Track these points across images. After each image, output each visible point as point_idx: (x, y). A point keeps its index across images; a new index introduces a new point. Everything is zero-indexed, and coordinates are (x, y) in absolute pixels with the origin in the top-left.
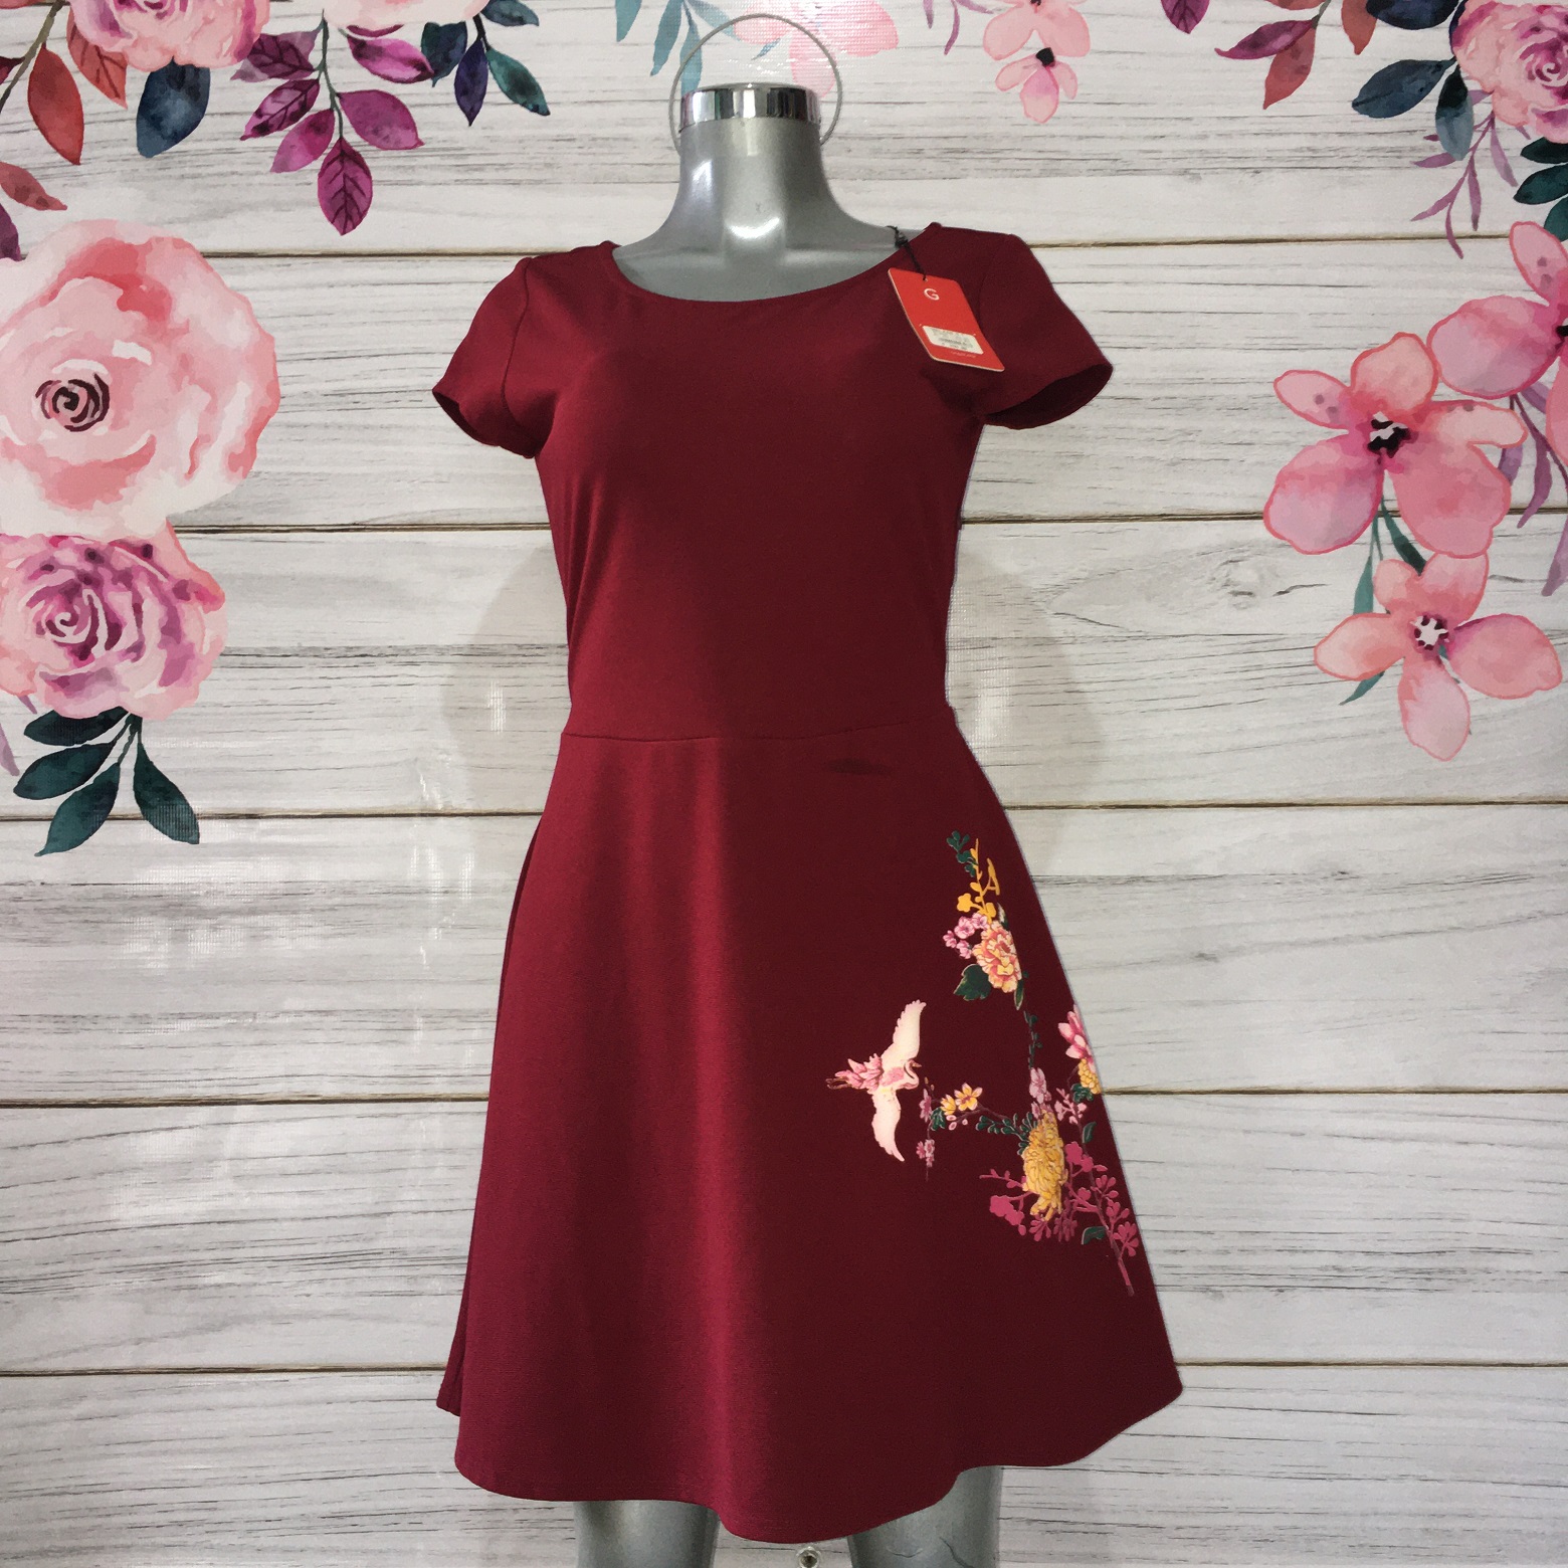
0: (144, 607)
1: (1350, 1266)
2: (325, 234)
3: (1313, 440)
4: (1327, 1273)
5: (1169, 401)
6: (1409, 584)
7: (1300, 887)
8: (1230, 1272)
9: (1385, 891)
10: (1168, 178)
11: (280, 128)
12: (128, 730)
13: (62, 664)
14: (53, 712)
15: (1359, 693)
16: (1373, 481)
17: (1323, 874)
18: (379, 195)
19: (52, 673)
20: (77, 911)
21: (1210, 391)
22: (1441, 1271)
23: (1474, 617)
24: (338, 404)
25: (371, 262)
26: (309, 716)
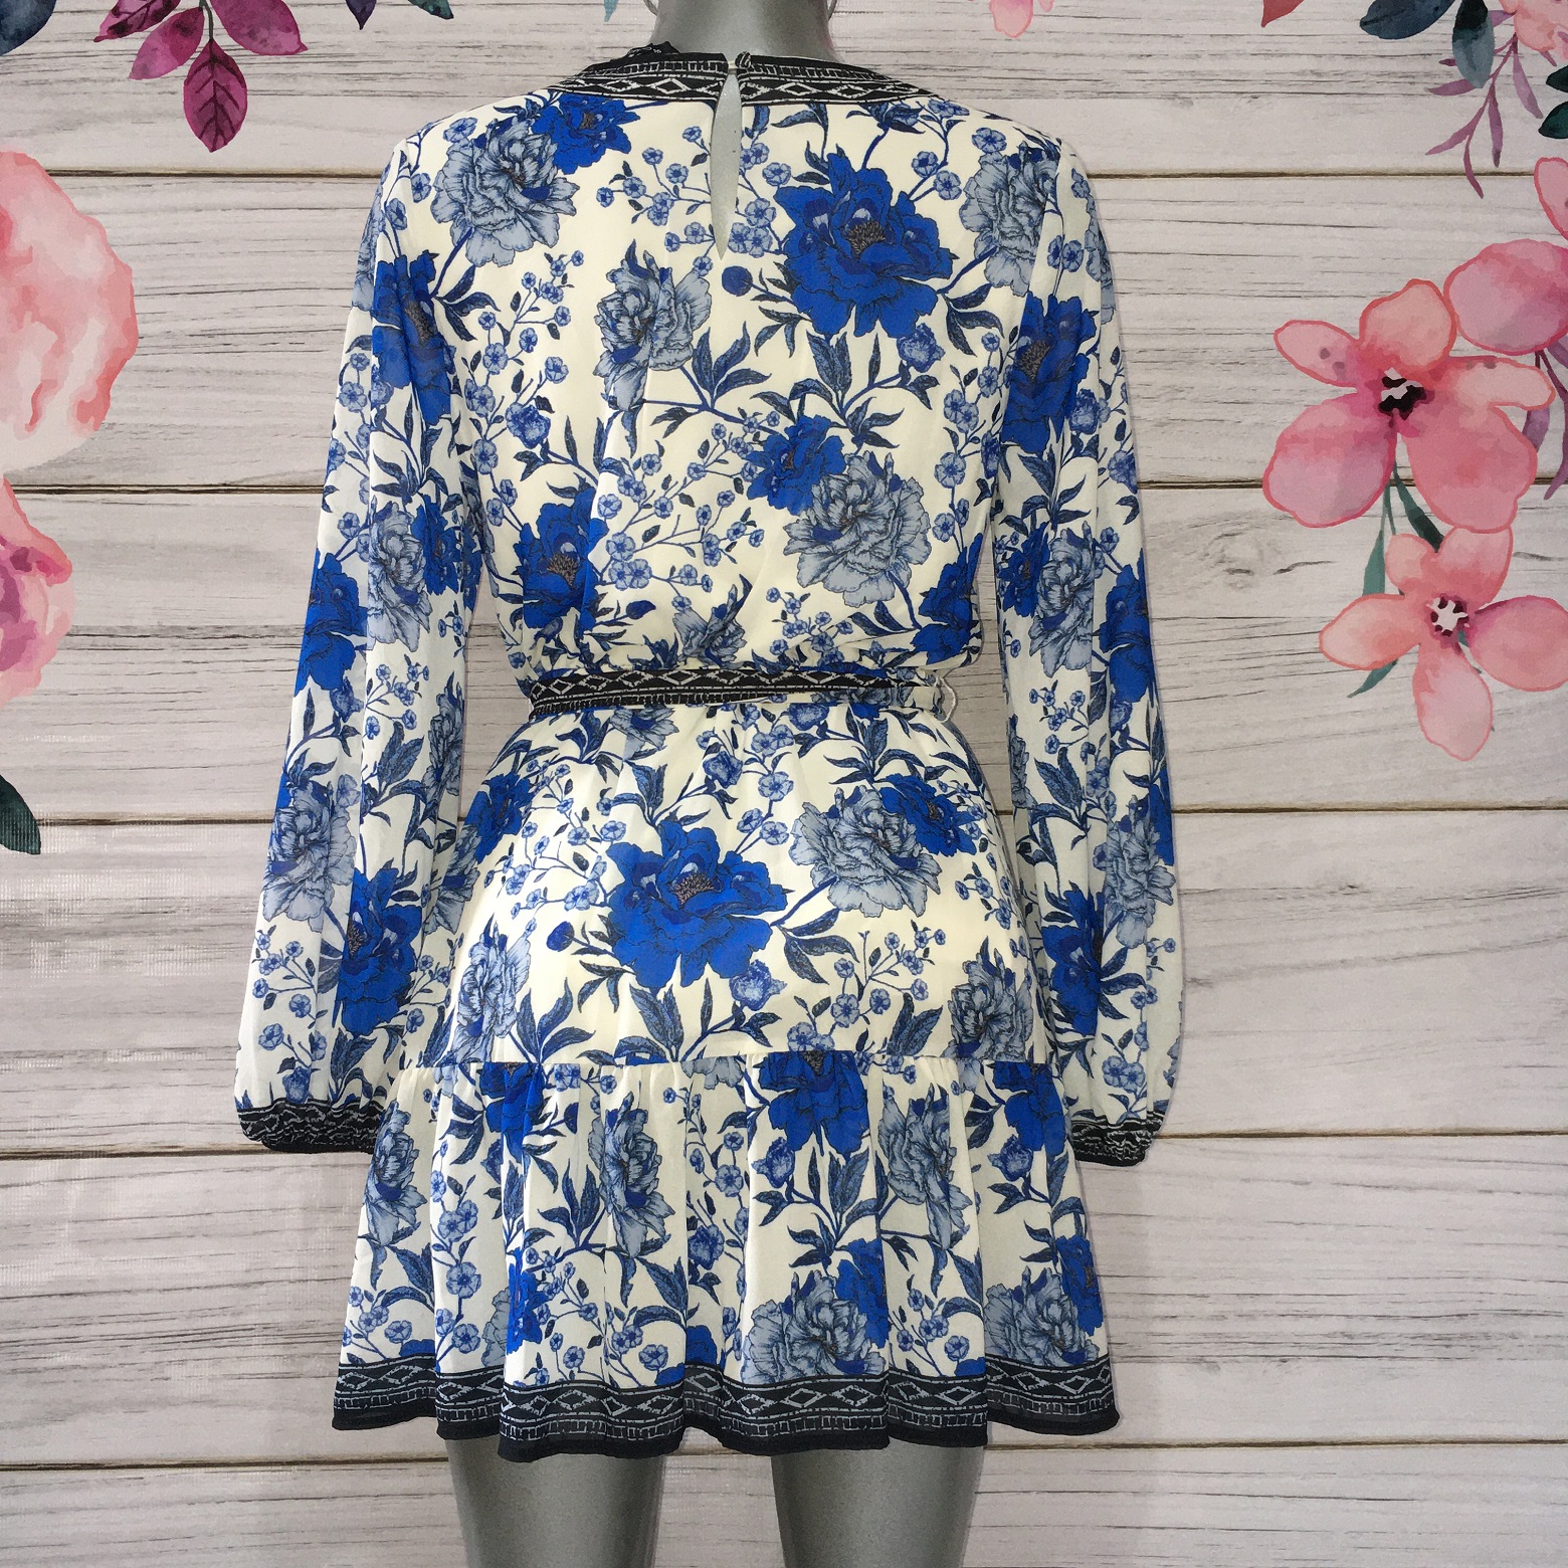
1: (1361, 1332)
2: (193, 151)
3: (1317, 399)
4: (1337, 1340)
5: (1157, 353)
6: (1424, 561)
7: (1301, 902)
8: (1229, 1340)
9: (1399, 907)
10: (1156, 102)
11: (140, 28)
15: (1370, 684)
16: (1384, 445)
17: (1330, 888)
18: (255, 105)
21: (1203, 343)
22: (1463, 1336)
23: (1495, 600)
24: (206, 346)
25: (245, 183)
26: (171, 705)
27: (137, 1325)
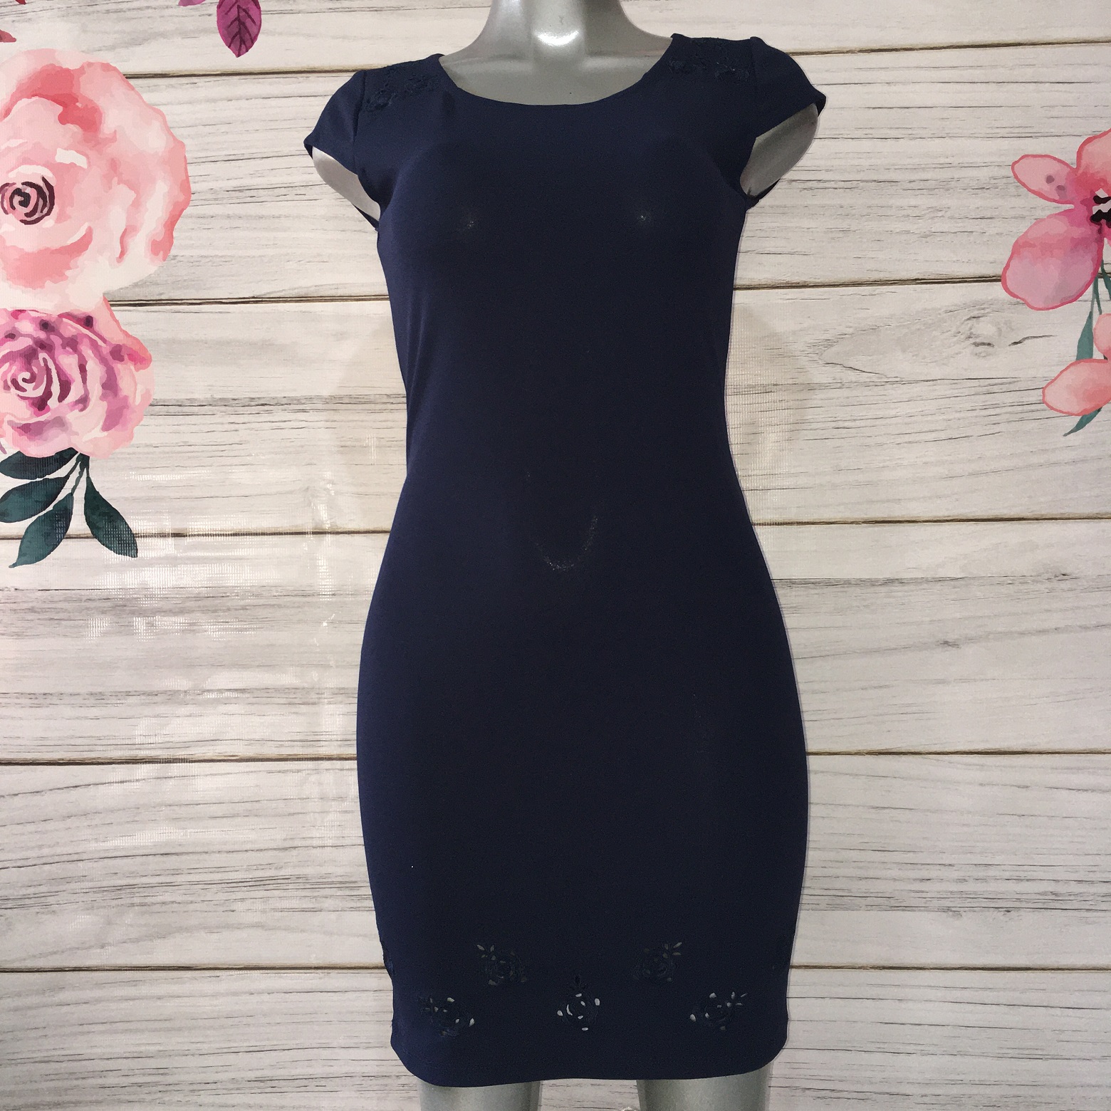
0: (88, 367)
1: (1065, 892)
2: (225, 57)
3: (1044, 214)
4: (1047, 897)
5: (922, 183)
7: (1026, 586)
8: (968, 896)
9: (1099, 589)
12: (78, 466)
13: (25, 414)
14: (19, 453)
15: (1080, 426)
16: (1094, 246)
17: (1047, 576)
18: (267, 22)
19: (18, 422)
20: (43, 611)
21: (957, 174)
24: (237, 198)
25: (261, 79)
26: (221, 454)
27: (212, 875)
